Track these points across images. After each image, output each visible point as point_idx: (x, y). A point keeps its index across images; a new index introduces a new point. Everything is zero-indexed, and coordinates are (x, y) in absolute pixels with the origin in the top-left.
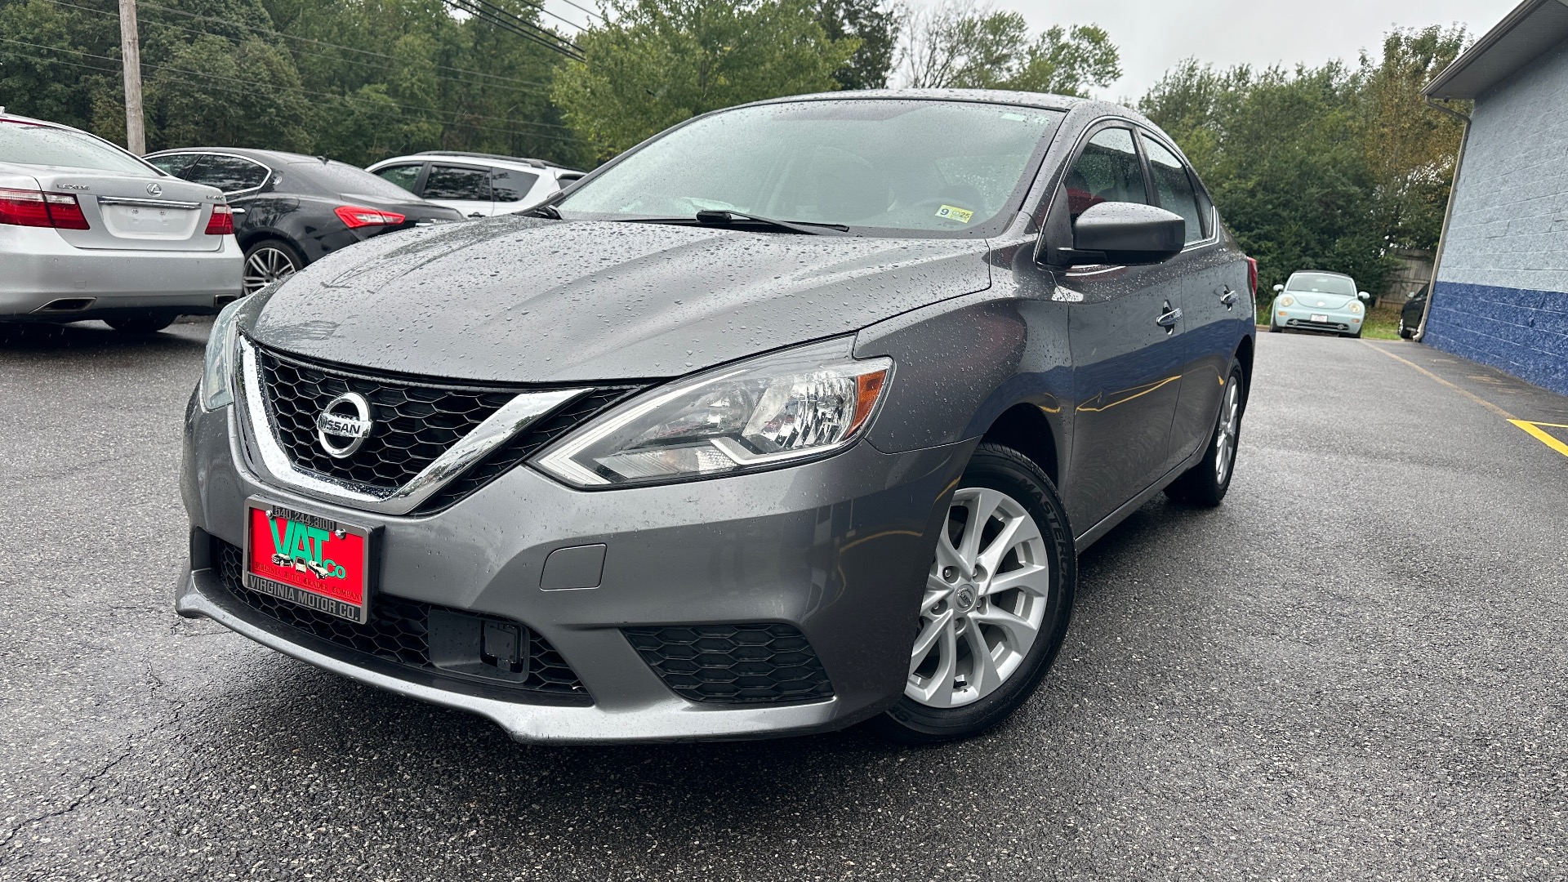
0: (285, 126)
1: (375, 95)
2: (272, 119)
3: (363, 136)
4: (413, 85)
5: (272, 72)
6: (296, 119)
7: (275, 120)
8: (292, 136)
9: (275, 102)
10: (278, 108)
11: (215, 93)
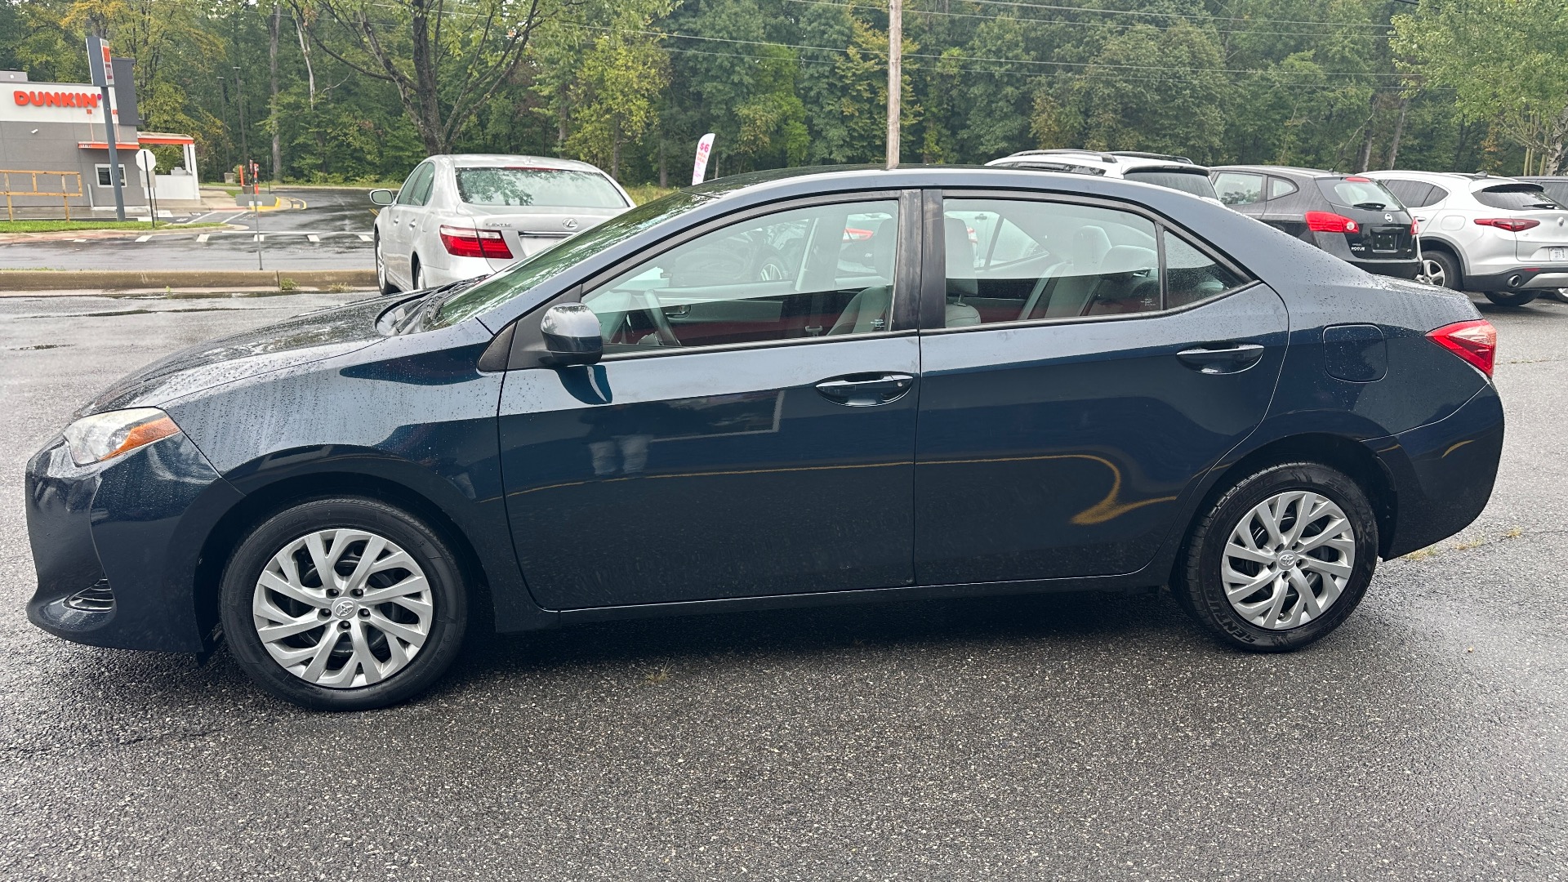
0: (1198, 107)
1: (1301, 64)
2: (1186, 101)
3: (1282, 108)
4: (1344, 48)
5: (1193, 53)
6: (1211, 99)
7: (1188, 102)
8: (1204, 115)
9: (1191, 83)
10: (1193, 90)
11: (1136, 82)
